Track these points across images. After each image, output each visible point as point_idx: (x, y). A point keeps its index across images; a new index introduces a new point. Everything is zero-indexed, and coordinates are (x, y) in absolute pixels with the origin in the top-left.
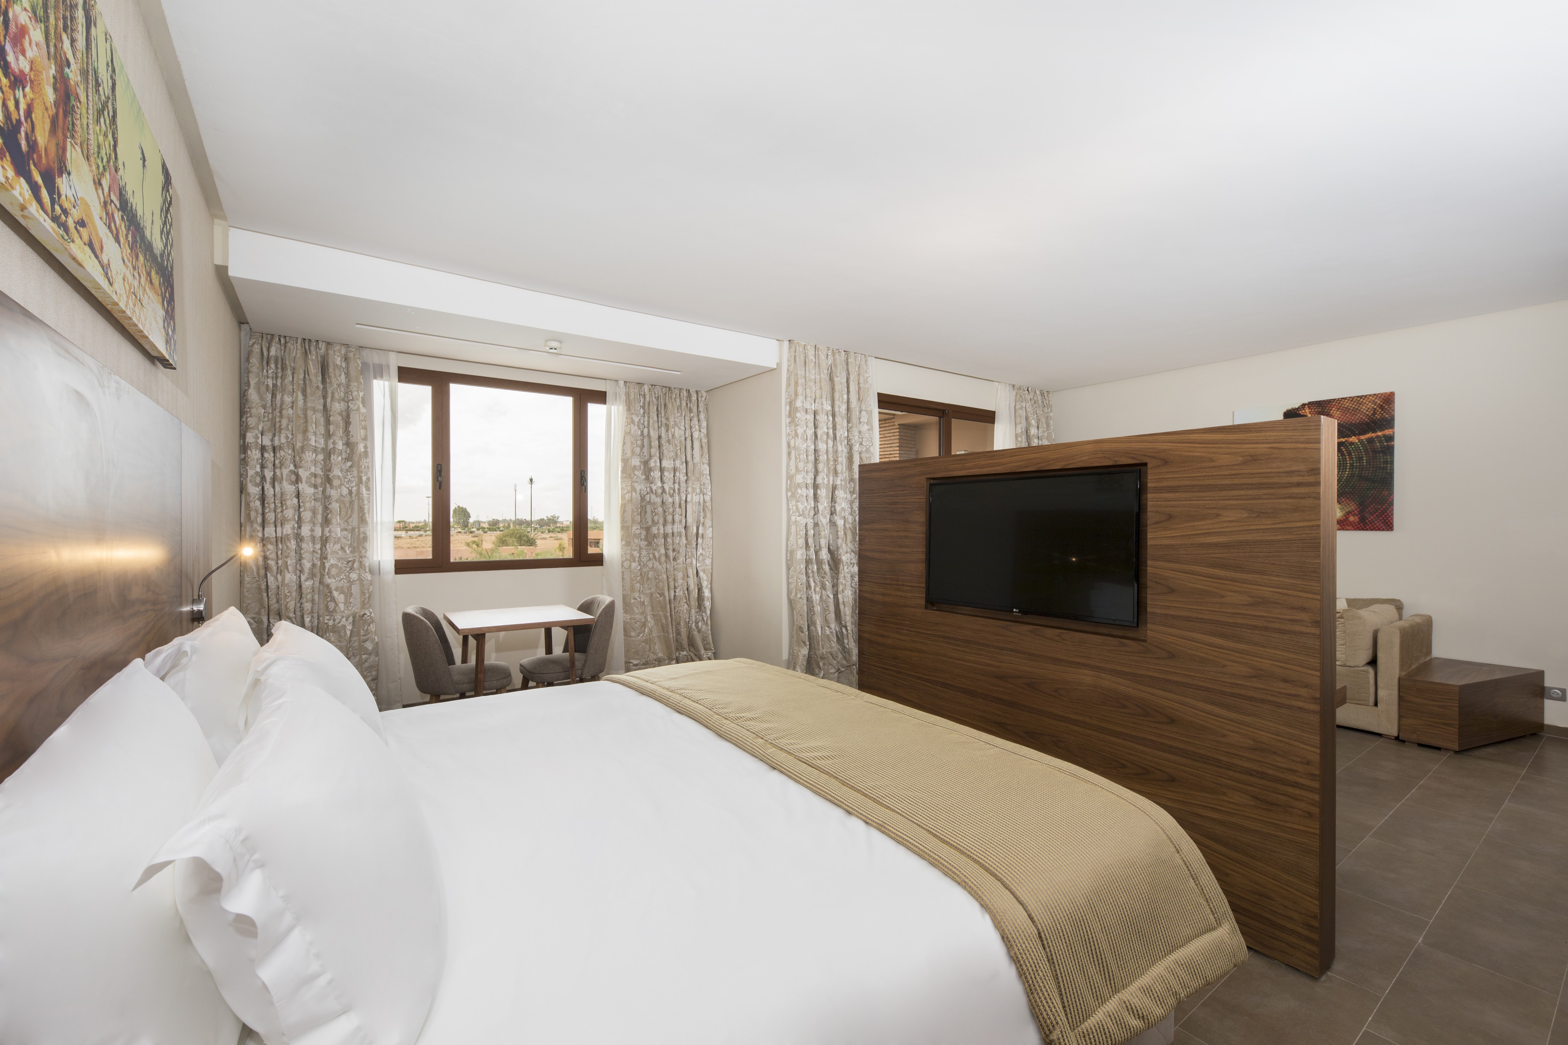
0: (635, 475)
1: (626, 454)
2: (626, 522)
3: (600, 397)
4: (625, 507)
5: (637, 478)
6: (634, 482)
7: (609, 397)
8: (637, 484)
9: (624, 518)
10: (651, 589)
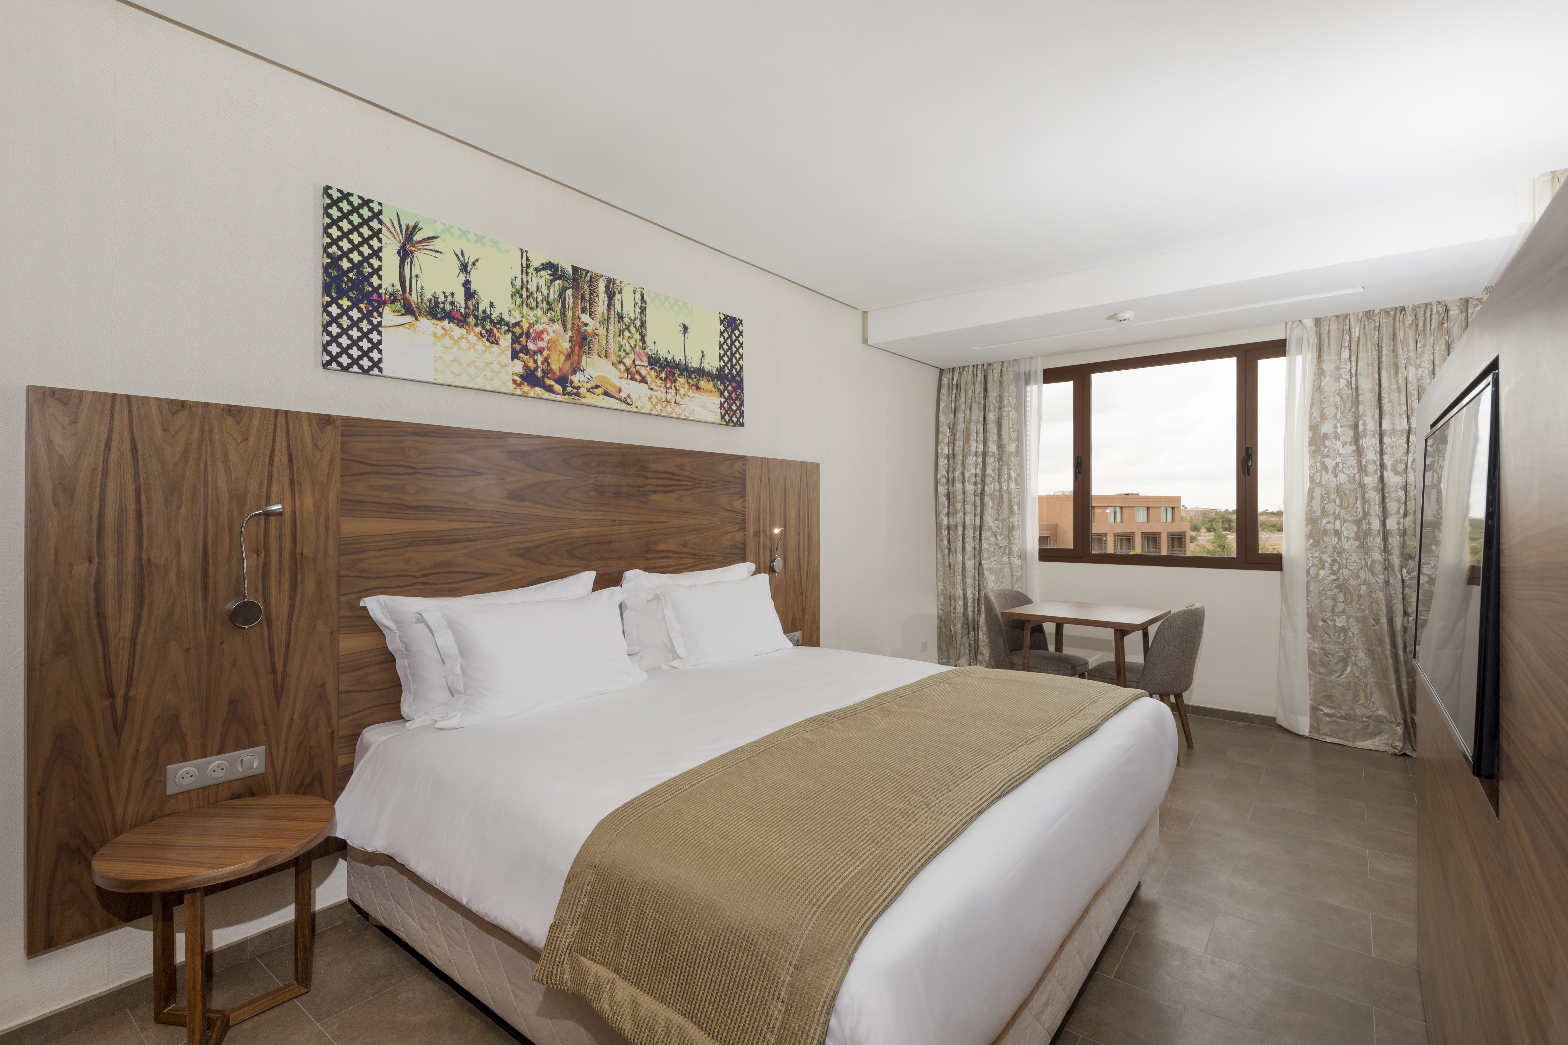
0: (1326, 447)
1: (1315, 418)
2: (1314, 513)
3: (1277, 348)
4: (1313, 492)
5: (1328, 451)
6: (1324, 457)
7: (1291, 346)
8: (1329, 459)
9: (1312, 507)
10: (1364, 611)
